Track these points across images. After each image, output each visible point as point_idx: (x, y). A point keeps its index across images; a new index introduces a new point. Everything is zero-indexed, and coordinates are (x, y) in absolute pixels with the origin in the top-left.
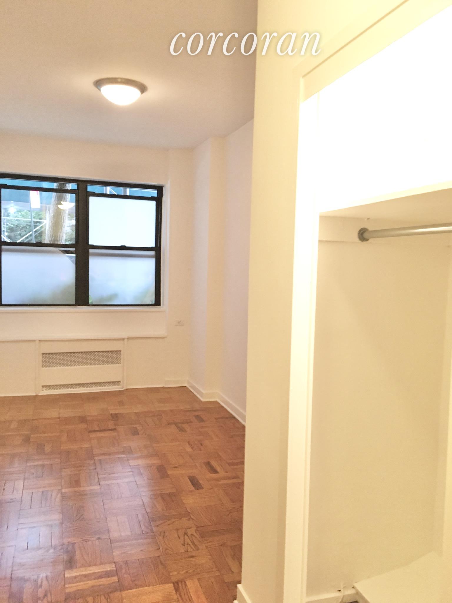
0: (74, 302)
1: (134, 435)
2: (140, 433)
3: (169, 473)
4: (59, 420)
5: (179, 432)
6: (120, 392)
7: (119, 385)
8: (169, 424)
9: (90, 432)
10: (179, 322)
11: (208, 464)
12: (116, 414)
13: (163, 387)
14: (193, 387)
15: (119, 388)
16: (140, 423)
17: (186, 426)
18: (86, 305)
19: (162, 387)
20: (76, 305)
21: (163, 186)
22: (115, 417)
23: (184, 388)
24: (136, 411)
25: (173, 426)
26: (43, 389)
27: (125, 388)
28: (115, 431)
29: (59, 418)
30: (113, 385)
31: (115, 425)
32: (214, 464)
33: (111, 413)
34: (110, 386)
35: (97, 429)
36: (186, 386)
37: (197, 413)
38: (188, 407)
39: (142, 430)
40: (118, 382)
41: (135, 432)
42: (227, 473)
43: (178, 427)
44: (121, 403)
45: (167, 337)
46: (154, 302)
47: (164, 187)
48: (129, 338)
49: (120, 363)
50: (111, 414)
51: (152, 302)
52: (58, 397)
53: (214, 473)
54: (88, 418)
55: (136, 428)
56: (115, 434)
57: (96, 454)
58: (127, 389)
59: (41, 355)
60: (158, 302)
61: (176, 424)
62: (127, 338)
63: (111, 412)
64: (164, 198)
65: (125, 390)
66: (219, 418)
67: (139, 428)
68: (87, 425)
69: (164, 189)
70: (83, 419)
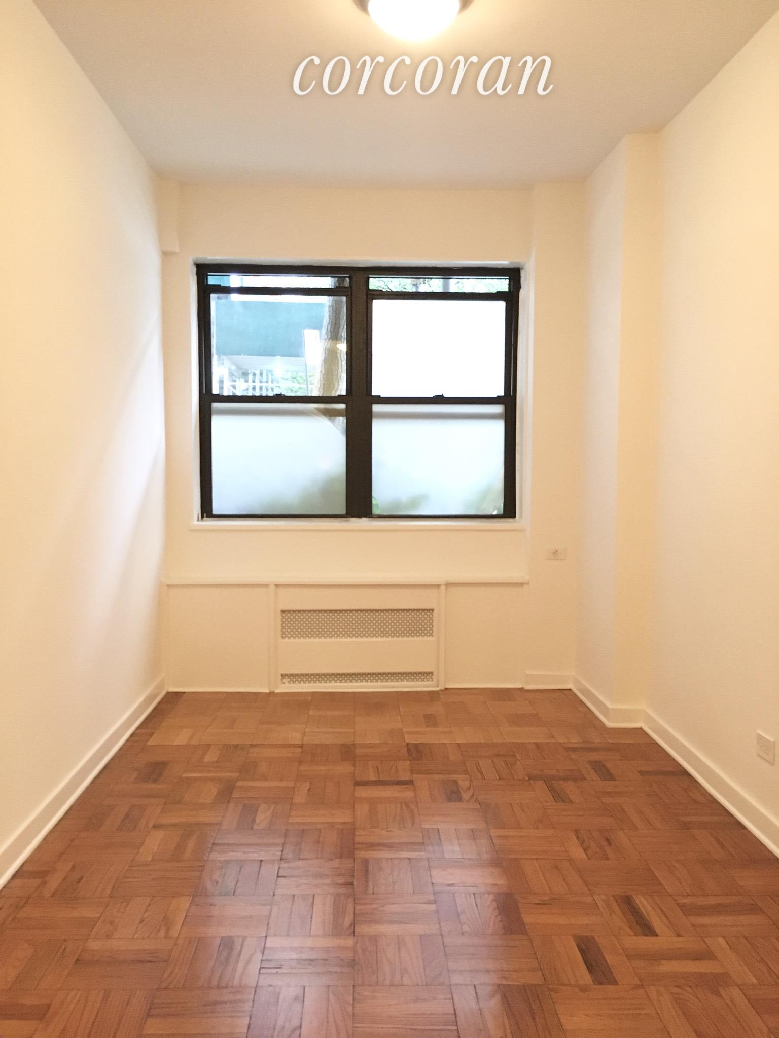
0: (343, 511)
1: (450, 800)
2: (465, 796)
3: (528, 919)
4: (299, 750)
5: (555, 803)
6: (432, 696)
7: (431, 679)
8: (532, 778)
9: (357, 784)
10: (556, 552)
11: (627, 902)
12: (416, 745)
13: (522, 689)
14: (586, 692)
15: (430, 687)
16: (466, 772)
17: (570, 788)
18: (366, 517)
19: (519, 689)
20: (346, 518)
21: (521, 267)
22: (416, 752)
23: (566, 692)
24: (460, 740)
25: (540, 784)
26: (284, 680)
27: (442, 687)
28: (410, 786)
29: (301, 746)
30: (417, 680)
31: (412, 772)
32: (643, 903)
33: (407, 741)
34: (413, 680)
35: (372, 777)
36: (570, 690)
37: (595, 756)
38: (575, 740)
39: (469, 788)
40: (428, 675)
41: (454, 795)
42: (680, 939)
43: (552, 789)
44: (431, 720)
45: (528, 583)
46: (501, 512)
47: (522, 269)
48: (448, 585)
49: (431, 635)
50: (408, 744)
51: (498, 509)
52: (310, 698)
53: (646, 935)
54: (359, 751)
55: (455, 782)
56: (409, 794)
57: (359, 843)
58: (446, 689)
59: (279, 613)
60: (509, 510)
61: (548, 780)
62: (444, 583)
63: (409, 739)
64: (522, 294)
65: (442, 690)
66: (648, 773)
67: (464, 783)
68: (354, 766)
69: (523, 274)
70: (348, 752)
